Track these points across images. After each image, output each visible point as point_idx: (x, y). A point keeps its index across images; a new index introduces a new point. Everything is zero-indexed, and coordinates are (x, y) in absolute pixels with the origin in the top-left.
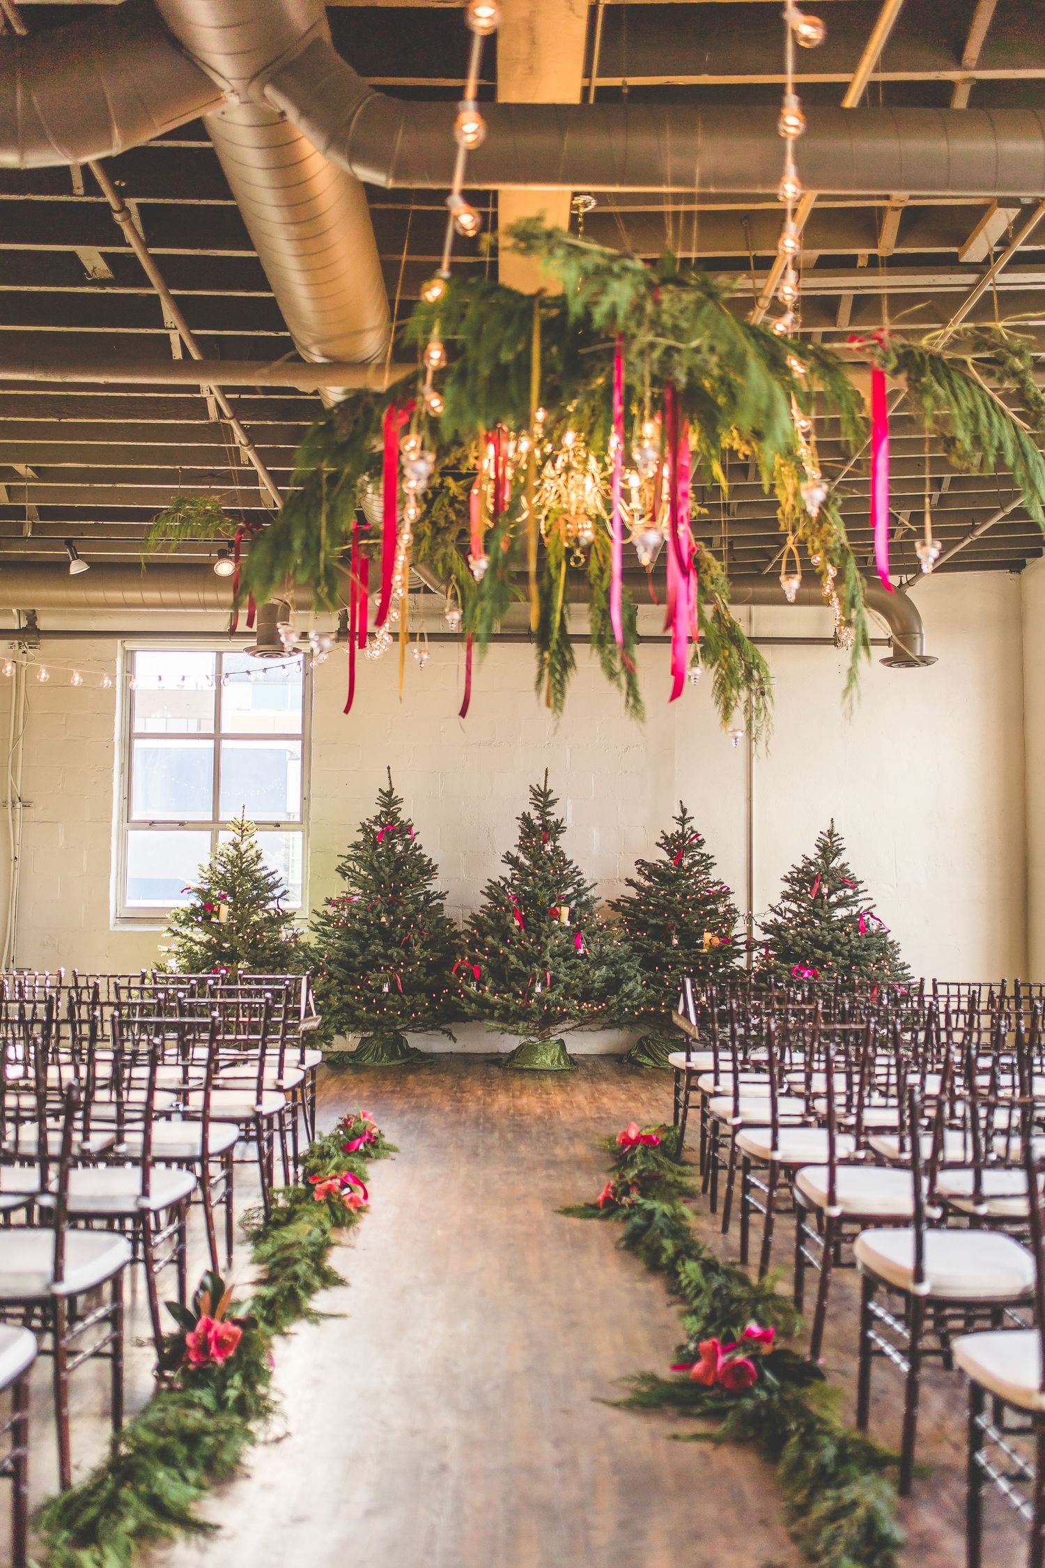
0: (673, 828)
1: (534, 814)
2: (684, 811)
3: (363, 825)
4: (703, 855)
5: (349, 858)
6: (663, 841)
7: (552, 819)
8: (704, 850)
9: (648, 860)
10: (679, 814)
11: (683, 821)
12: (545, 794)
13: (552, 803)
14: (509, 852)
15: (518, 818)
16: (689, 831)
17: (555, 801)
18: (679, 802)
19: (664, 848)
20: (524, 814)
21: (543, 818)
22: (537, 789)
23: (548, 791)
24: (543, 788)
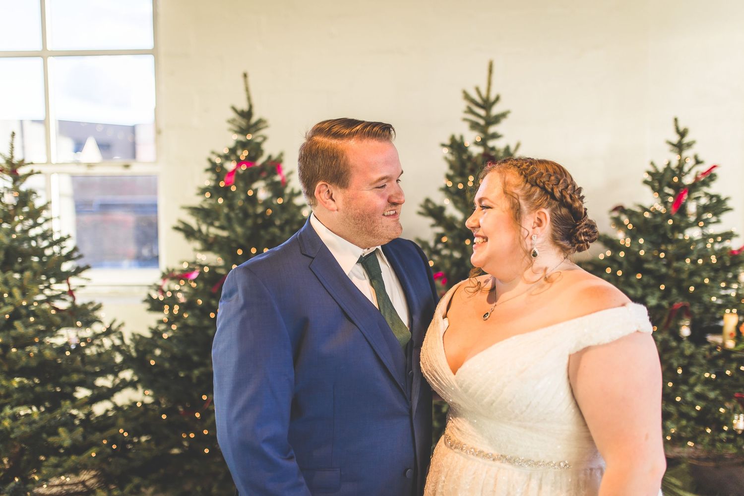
0: (666, 158)
1: (471, 138)
2: (682, 134)
3: (210, 160)
4: (711, 197)
5: (196, 211)
6: (648, 177)
8: (714, 188)
9: (628, 205)
10: (675, 139)
11: (679, 147)
12: (487, 104)
13: (497, 120)
14: (428, 201)
15: (443, 145)
16: (690, 162)
17: (503, 115)
18: (676, 120)
19: (654, 189)
20: (453, 139)
21: (483, 143)
22: (475, 96)
23: (492, 97)
24: (484, 93)
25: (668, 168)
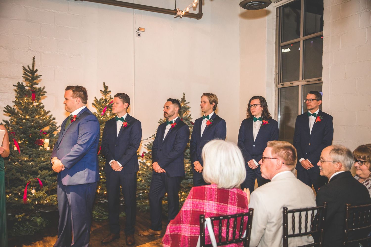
0: (100, 96)
1: (25, 84)
2: (106, 88)
6: (94, 102)
7: (38, 86)
10: (103, 90)
11: (105, 93)
12: (33, 72)
13: (37, 78)
14: (8, 106)
15: (14, 86)
16: (109, 98)
17: (39, 76)
18: (104, 83)
19: (96, 106)
20: (19, 83)
21: (31, 86)
22: (27, 69)
23: (34, 70)
24: (31, 68)
25: (101, 99)
